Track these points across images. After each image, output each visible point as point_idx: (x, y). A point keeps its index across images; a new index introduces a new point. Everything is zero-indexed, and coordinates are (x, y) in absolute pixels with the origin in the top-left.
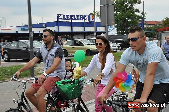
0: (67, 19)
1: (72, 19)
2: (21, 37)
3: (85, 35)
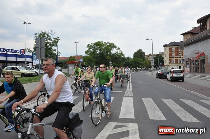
0: (3, 51)
1: (7, 52)
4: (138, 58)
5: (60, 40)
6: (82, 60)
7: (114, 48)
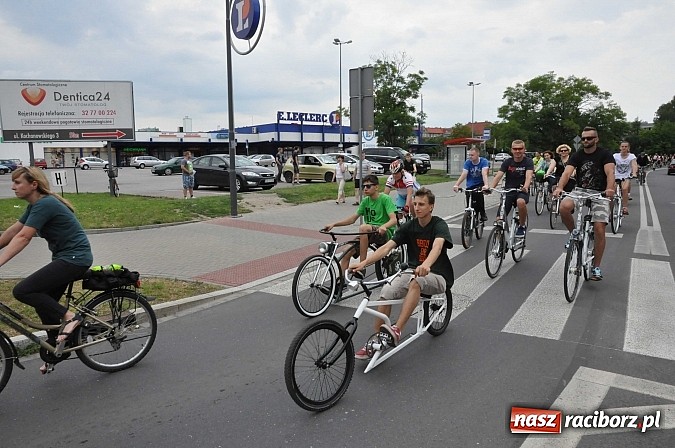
0: (294, 120)
1: (302, 120)
2: (217, 150)
3: (324, 146)
5: (426, 79)
6: (487, 133)
7: (590, 94)
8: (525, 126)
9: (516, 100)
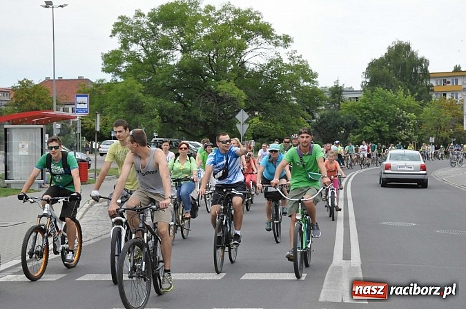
4: (390, 94)
6: (83, 103)
7: (260, 38)
8: (151, 89)
9: (136, 41)
